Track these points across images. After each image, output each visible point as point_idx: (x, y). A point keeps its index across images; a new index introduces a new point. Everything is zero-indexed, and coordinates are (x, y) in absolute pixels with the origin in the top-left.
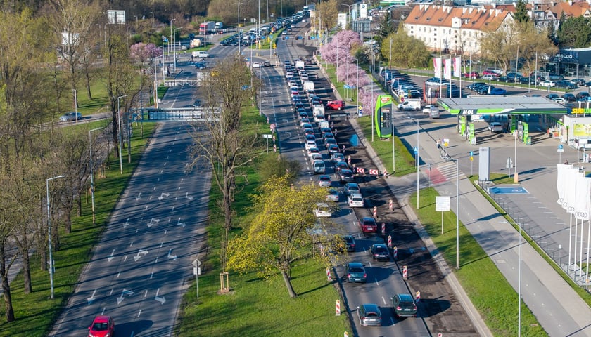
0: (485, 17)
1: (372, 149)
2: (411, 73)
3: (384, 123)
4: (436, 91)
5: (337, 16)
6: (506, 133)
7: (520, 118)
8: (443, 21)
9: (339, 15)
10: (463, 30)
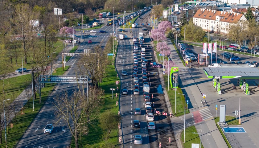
0: (231, 16)
1: (167, 96)
2: (194, 45)
3: (175, 81)
4: (204, 59)
5: (163, 12)
6: (237, 86)
7: (244, 80)
8: (212, 17)
9: (164, 11)
10: (221, 22)
